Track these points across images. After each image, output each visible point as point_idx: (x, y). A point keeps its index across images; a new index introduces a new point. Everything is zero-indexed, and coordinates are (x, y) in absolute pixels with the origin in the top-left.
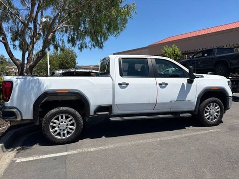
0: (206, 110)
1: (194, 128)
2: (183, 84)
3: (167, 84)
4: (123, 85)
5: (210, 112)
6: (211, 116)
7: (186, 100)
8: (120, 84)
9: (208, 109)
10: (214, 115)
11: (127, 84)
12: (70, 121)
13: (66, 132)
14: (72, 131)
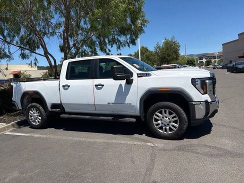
0: (155, 116)
3: (103, 86)
4: (66, 87)
5: (161, 120)
6: (165, 125)
7: (126, 103)
8: (64, 86)
9: (159, 117)
10: (168, 125)
11: (69, 86)
12: (38, 113)
13: (37, 121)
14: (40, 121)
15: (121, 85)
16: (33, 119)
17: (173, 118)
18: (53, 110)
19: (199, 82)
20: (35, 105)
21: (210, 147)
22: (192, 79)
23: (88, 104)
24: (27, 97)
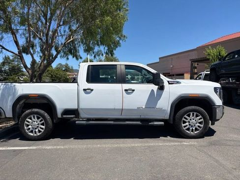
1: (172, 139)
2: (152, 90)
3: (134, 90)
4: (88, 91)
5: (189, 122)
6: (192, 126)
7: (157, 107)
8: (84, 90)
9: (187, 119)
10: (195, 126)
11: (92, 90)
12: (41, 121)
13: (37, 130)
14: (42, 131)
16: (31, 129)
17: (199, 119)
18: (64, 116)
20: (37, 112)
22: (215, 88)
23: (115, 109)
24: (22, 102)
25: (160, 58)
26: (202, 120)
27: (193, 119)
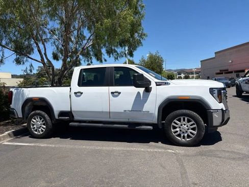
0: (173, 124)
3: (120, 93)
4: (78, 94)
5: (180, 127)
6: (183, 132)
7: (144, 110)
8: (75, 93)
9: (177, 124)
10: (187, 132)
11: (82, 93)
12: (42, 122)
13: (40, 129)
14: (44, 130)
15: (139, 93)
16: (36, 128)
17: (191, 125)
18: (60, 118)
19: (216, 92)
20: (39, 113)
21: (228, 152)
22: (210, 89)
23: (102, 112)
24: (29, 104)
25: (215, 53)
26: (195, 126)
27: (185, 125)
